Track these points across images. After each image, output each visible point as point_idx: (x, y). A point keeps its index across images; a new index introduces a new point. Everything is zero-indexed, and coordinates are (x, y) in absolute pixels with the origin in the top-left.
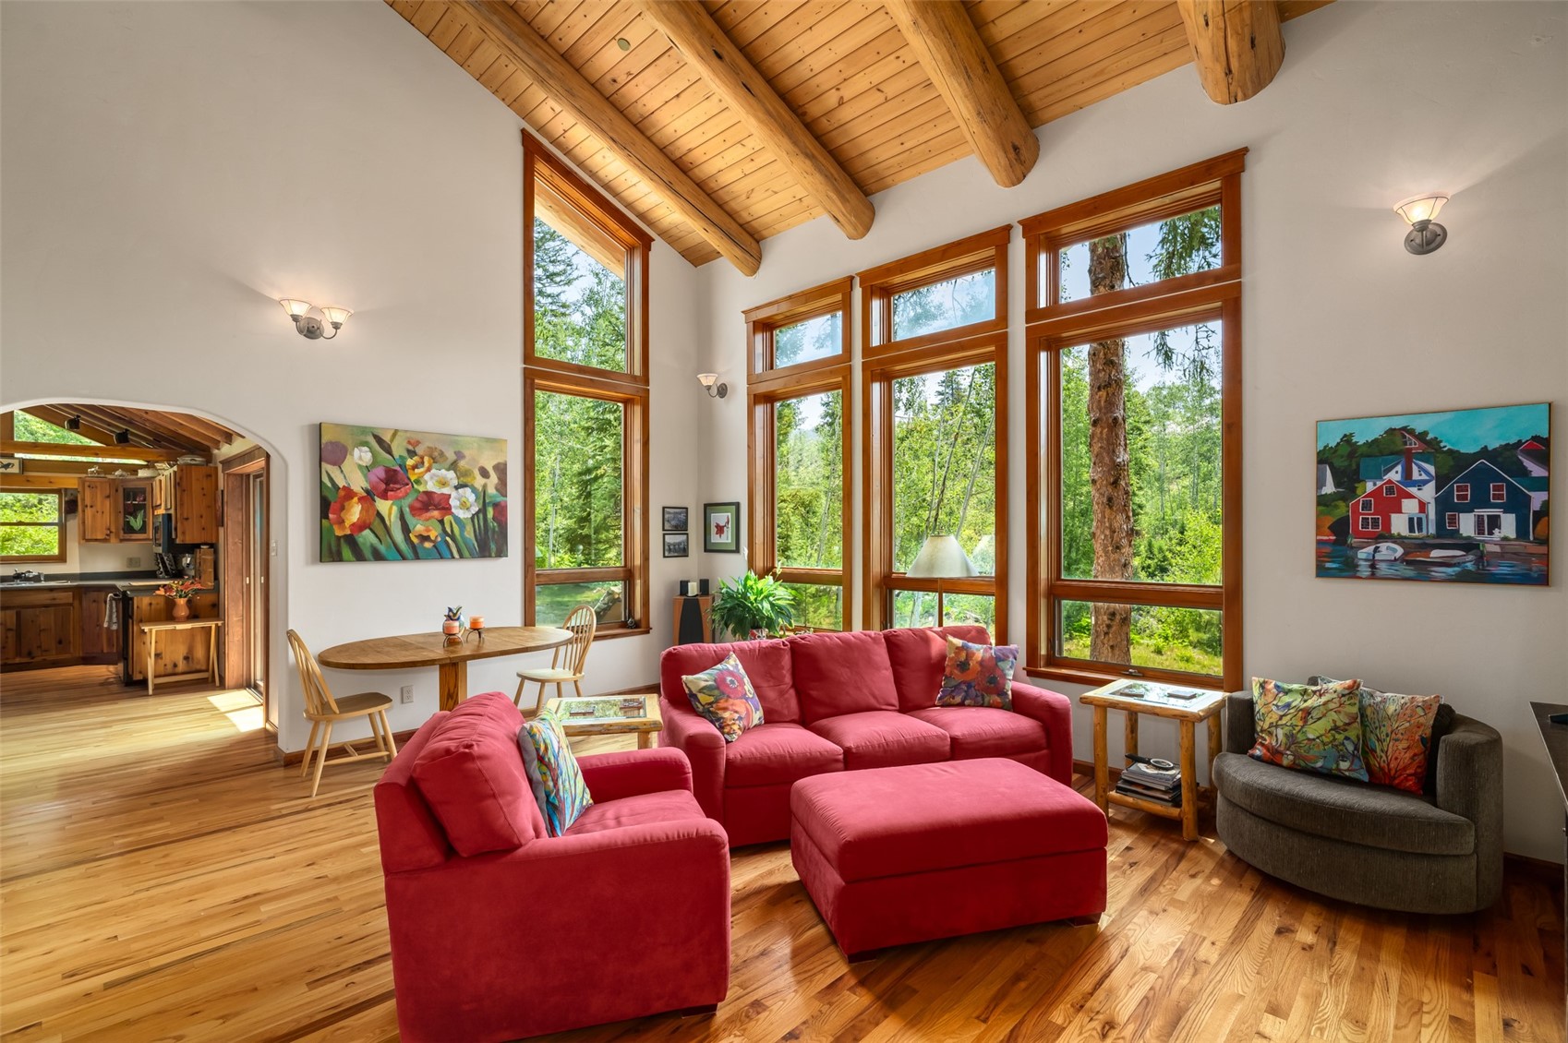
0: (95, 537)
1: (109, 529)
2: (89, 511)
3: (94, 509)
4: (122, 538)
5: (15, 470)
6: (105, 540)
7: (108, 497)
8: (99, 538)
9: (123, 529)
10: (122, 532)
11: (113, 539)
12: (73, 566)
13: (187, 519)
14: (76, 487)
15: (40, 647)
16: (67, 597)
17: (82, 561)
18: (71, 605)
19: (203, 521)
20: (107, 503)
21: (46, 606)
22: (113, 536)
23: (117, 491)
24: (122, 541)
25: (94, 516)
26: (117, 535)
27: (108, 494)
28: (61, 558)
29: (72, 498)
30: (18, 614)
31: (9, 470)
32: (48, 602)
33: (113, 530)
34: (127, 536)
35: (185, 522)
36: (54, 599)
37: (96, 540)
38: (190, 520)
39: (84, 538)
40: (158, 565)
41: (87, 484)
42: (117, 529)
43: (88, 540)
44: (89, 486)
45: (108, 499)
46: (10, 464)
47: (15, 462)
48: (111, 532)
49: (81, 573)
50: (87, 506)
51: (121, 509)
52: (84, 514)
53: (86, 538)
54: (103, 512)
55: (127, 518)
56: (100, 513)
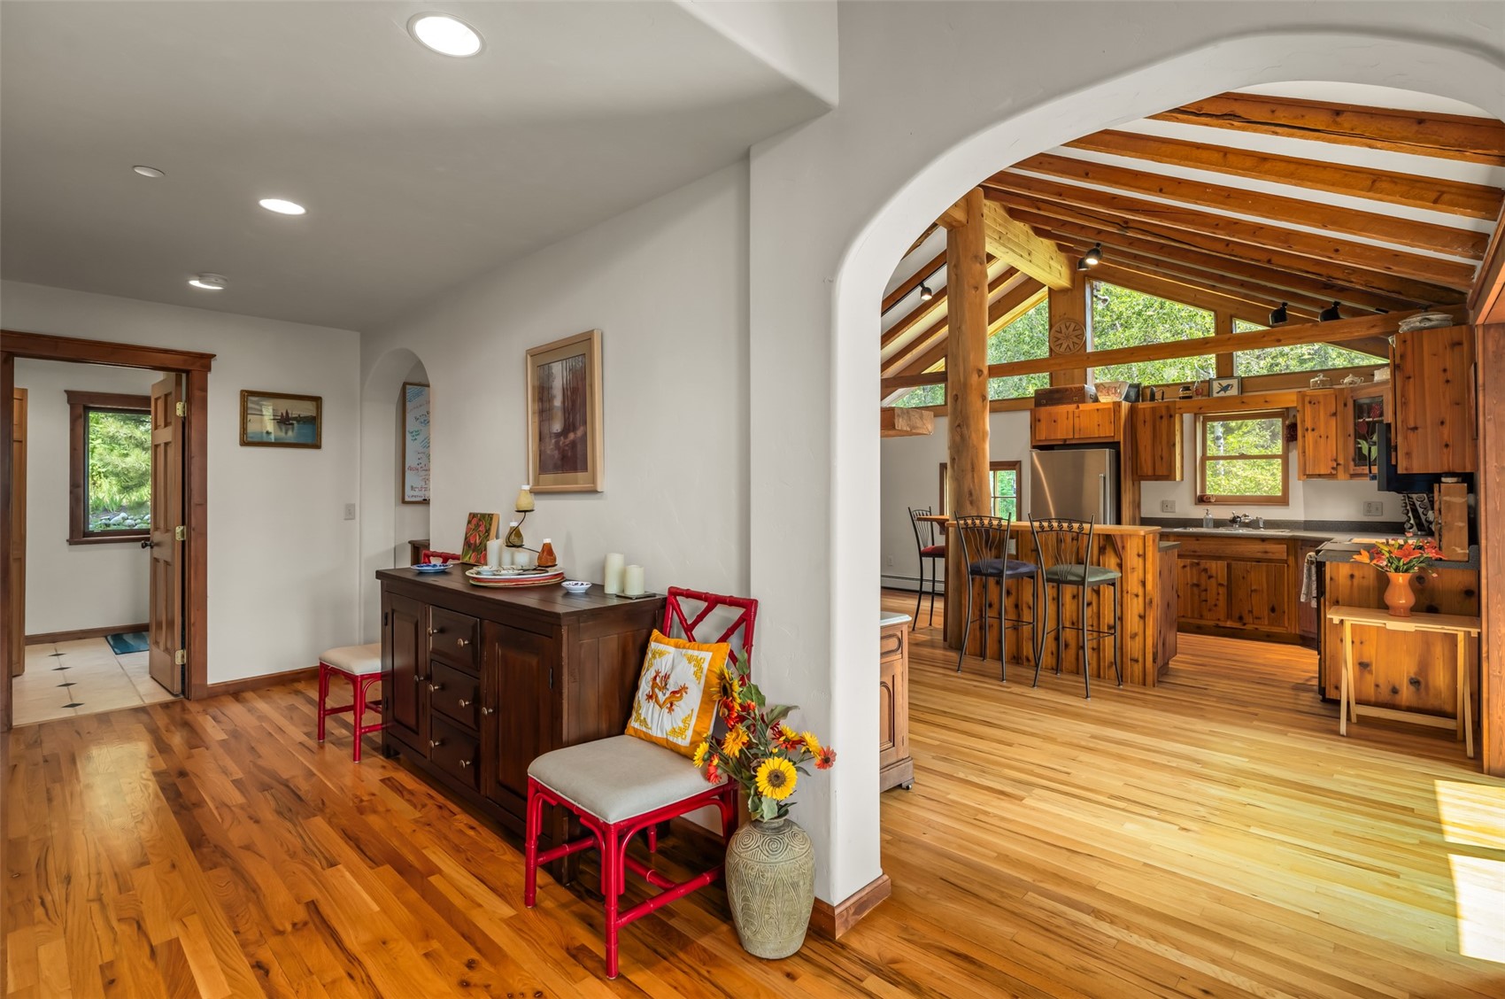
0: (1318, 472)
1: (1336, 460)
2: (1310, 435)
3: (1316, 433)
4: (1352, 472)
5: (1234, 392)
6: (1331, 476)
7: (1335, 414)
8: (1322, 473)
9: (1354, 460)
10: (1352, 463)
11: (1341, 474)
12: (1296, 512)
13: (1415, 428)
14: (1295, 405)
15: (1251, 612)
16: (1280, 551)
17: (1306, 505)
18: (1286, 561)
20: (1333, 423)
21: (1259, 561)
22: (1340, 468)
23: (1345, 405)
24: (1353, 476)
25: (1316, 442)
26: (1346, 468)
27: (1333, 411)
28: (1283, 501)
29: (1292, 421)
30: (1229, 566)
31: (1228, 393)
32: (1259, 555)
33: (1341, 462)
34: (1359, 470)
36: (1266, 552)
37: (1320, 476)
38: (1420, 430)
39: (1305, 474)
40: (1407, 514)
41: (1307, 399)
42: (1346, 459)
43: (1309, 476)
44: (1310, 402)
45: (1334, 418)
46: (1229, 385)
47: (1234, 382)
48: (1338, 464)
49: (1305, 521)
50: (1307, 430)
51: (1351, 431)
52: (1304, 441)
53: (1308, 473)
54: (1327, 437)
55: (1359, 443)
56: (1323, 439)
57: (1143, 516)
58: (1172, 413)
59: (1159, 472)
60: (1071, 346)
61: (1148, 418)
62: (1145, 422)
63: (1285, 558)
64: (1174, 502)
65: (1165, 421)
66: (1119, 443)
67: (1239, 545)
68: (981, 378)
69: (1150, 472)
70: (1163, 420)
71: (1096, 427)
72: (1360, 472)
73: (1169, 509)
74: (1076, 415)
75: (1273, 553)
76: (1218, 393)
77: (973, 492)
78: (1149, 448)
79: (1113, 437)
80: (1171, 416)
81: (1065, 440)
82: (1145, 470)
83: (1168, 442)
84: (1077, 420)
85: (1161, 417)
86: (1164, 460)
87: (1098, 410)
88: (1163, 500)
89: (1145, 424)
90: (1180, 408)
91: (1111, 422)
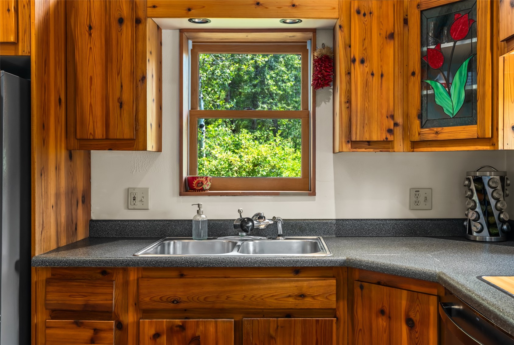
0: (367, 138)
1: (392, 117)
2: (358, 71)
3: (367, 69)
4: (416, 138)
6: (386, 145)
7: (391, 36)
8: (375, 138)
9: (420, 117)
10: (417, 123)
11: (399, 144)
14: (334, 23)
16: (323, 291)
17: (338, 195)
20: (390, 50)
21: (288, 314)
22: (398, 131)
23: (406, 20)
24: (415, 145)
25: (366, 84)
26: (406, 130)
27: (390, 30)
28: (306, 186)
29: (324, 52)
30: (238, 326)
32: (291, 303)
33: (400, 120)
34: (428, 134)
37: (369, 143)
39: (350, 141)
41: (354, 5)
42: (406, 116)
43: (356, 144)
44: (358, 12)
45: (392, 42)
48: (396, 124)
49: (337, 220)
50: (354, 61)
51: (415, 63)
52: (349, 82)
53: (354, 139)
54: (382, 75)
55: (428, 87)
56: (376, 79)
57: (93, 217)
58: (141, 14)
59: (116, 133)
61: (96, 21)
62: (90, 28)
63: (334, 306)
64: (145, 191)
65: (127, 29)
67: (256, 283)
69: (99, 133)
70: (124, 27)
72: (431, 137)
73: (138, 204)
75: (313, 297)
78: (98, 82)
79: (15, 44)
80: (138, 21)
82: (91, 130)
83: (133, 73)
85: (121, 21)
86: (125, 107)
88: (127, 187)
89: (90, 35)
90: (154, 7)
91: (9, 10)
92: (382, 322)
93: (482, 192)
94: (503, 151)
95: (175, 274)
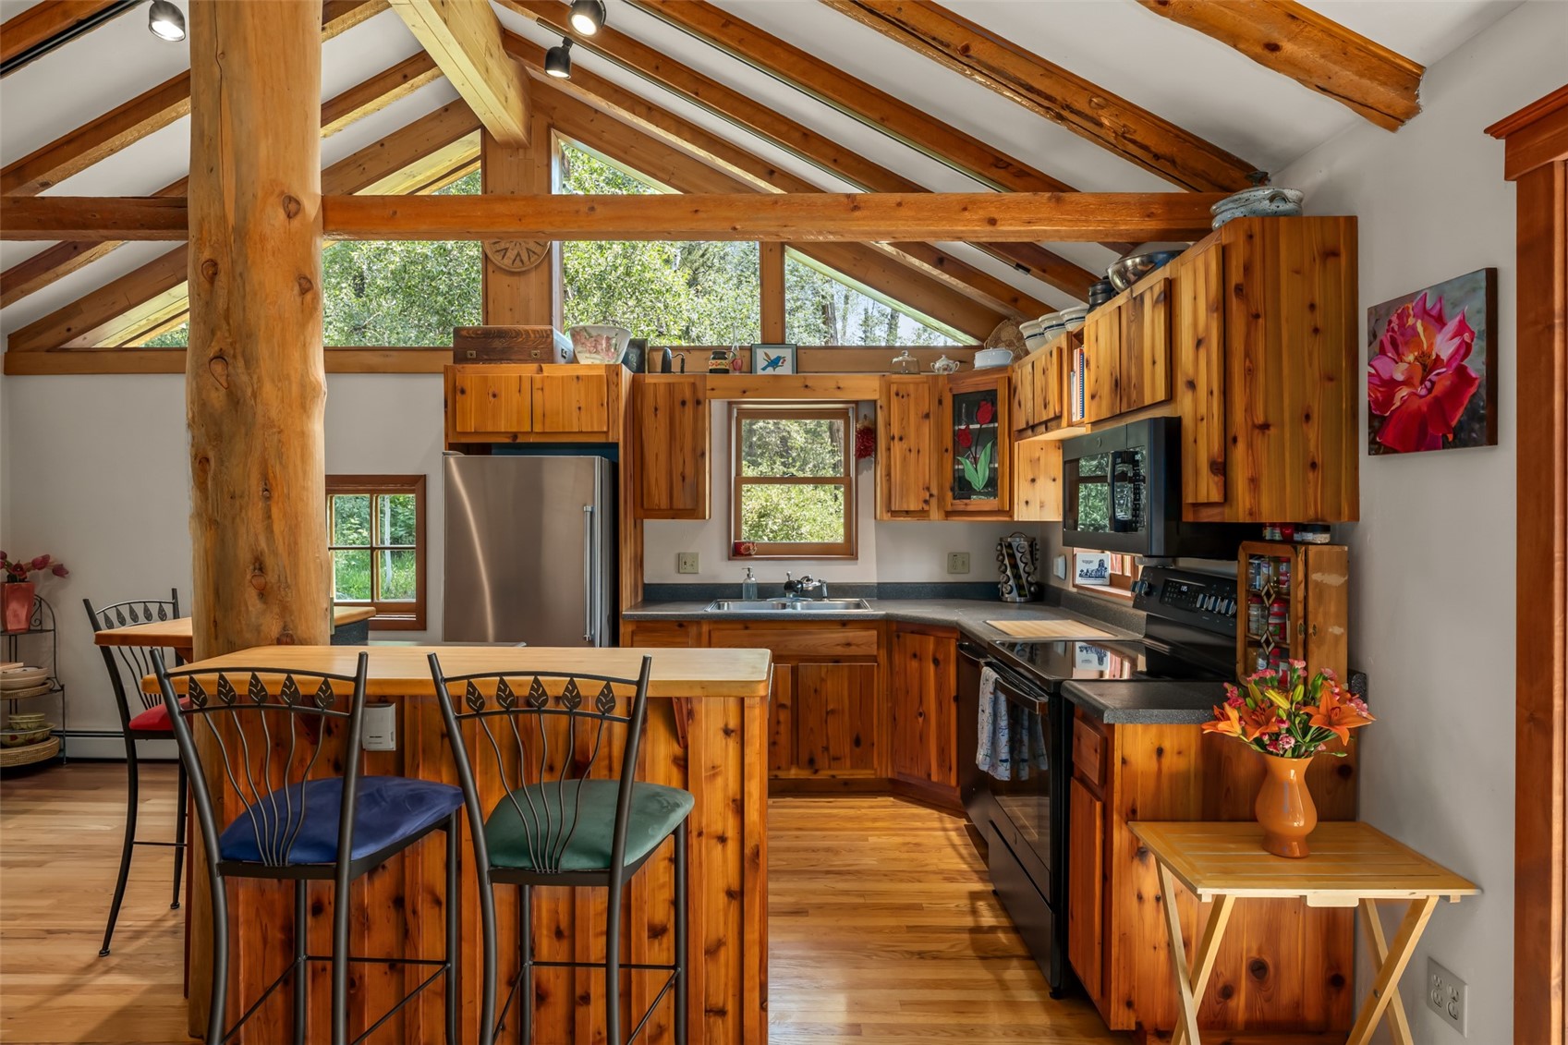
0: (905, 508)
1: (928, 489)
2: (897, 448)
3: (905, 445)
4: (949, 508)
5: (786, 369)
6: (922, 514)
7: (927, 416)
8: (912, 508)
9: (952, 489)
10: (950, 494)
11: (935, 514)
12: (865, 571)
13: (1265, 427)
14: (875, 396)
15: (826, 749)
16: (866, 640)
17: (880, 559)
18: (874, 659)
19: (1313, 432)
20: (926, 428)
21: (837, 660)
22: (934, 502)
23: (940, 402)
24: (948, 514)
25: (904, 459)
26: (941, 502)
27: (926, 410)
28: (848, 550)
29: (866, 423)
30: (795, 671)
31: (779, 371)
32: (840, 651)
33: (935, 492)
34: (960, 505)
35: (1259, 441)
36: (849, 644)
37: (907, 512)
38: (1273, 431)
39: (889, 510)
41: (894, 388)
42: (941, 488)
43: (895, 513)
44: (897, 394)
45: (928, 421)
46: (779, 358)
47: (787, 354)
48: (931, 495)
49: (879, 584)
50: (893, 438)
51: (949, 443)
52: (889, 457)
53: (893, 509)
54: (919, 451)
55: (959, 463)
56: (914, 454)
57: (646, 582)
58: (701, 397)
59: (679, 504)
60: (525, 258)
61: (661, 402)
62: (656, 409)
63: (875, 653)
64: (695, 556)
65: (689, 408)
66: (616, 445)
67: (810, 633)
68: (296, 223)
69: (664, 504)
70: (686, 407)
71: (575, 413)
72: (961, 508)
73: (689, 568)
74: (537, 385)
75: (858, 645)
76: (764, 369)
77: (269, 561)
78: (663, 457)
79: (606, 433)
80: (698, 402)
81: (515, 435)
82: (656, 501)
83: (694, 450)
84: (538, 396)
85: (683, 403)
86: (687, 480)
87: (578, 378)
88: (677, 551)
89: (656, 415)
90: (713, 389)
91: (602, 405)
92: (915, 664)
93: (1012, 556)
94: (1018, 522)
95: (741, 626)
